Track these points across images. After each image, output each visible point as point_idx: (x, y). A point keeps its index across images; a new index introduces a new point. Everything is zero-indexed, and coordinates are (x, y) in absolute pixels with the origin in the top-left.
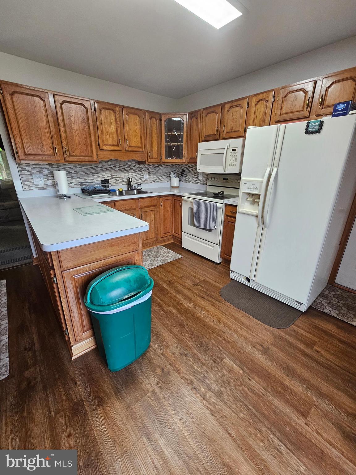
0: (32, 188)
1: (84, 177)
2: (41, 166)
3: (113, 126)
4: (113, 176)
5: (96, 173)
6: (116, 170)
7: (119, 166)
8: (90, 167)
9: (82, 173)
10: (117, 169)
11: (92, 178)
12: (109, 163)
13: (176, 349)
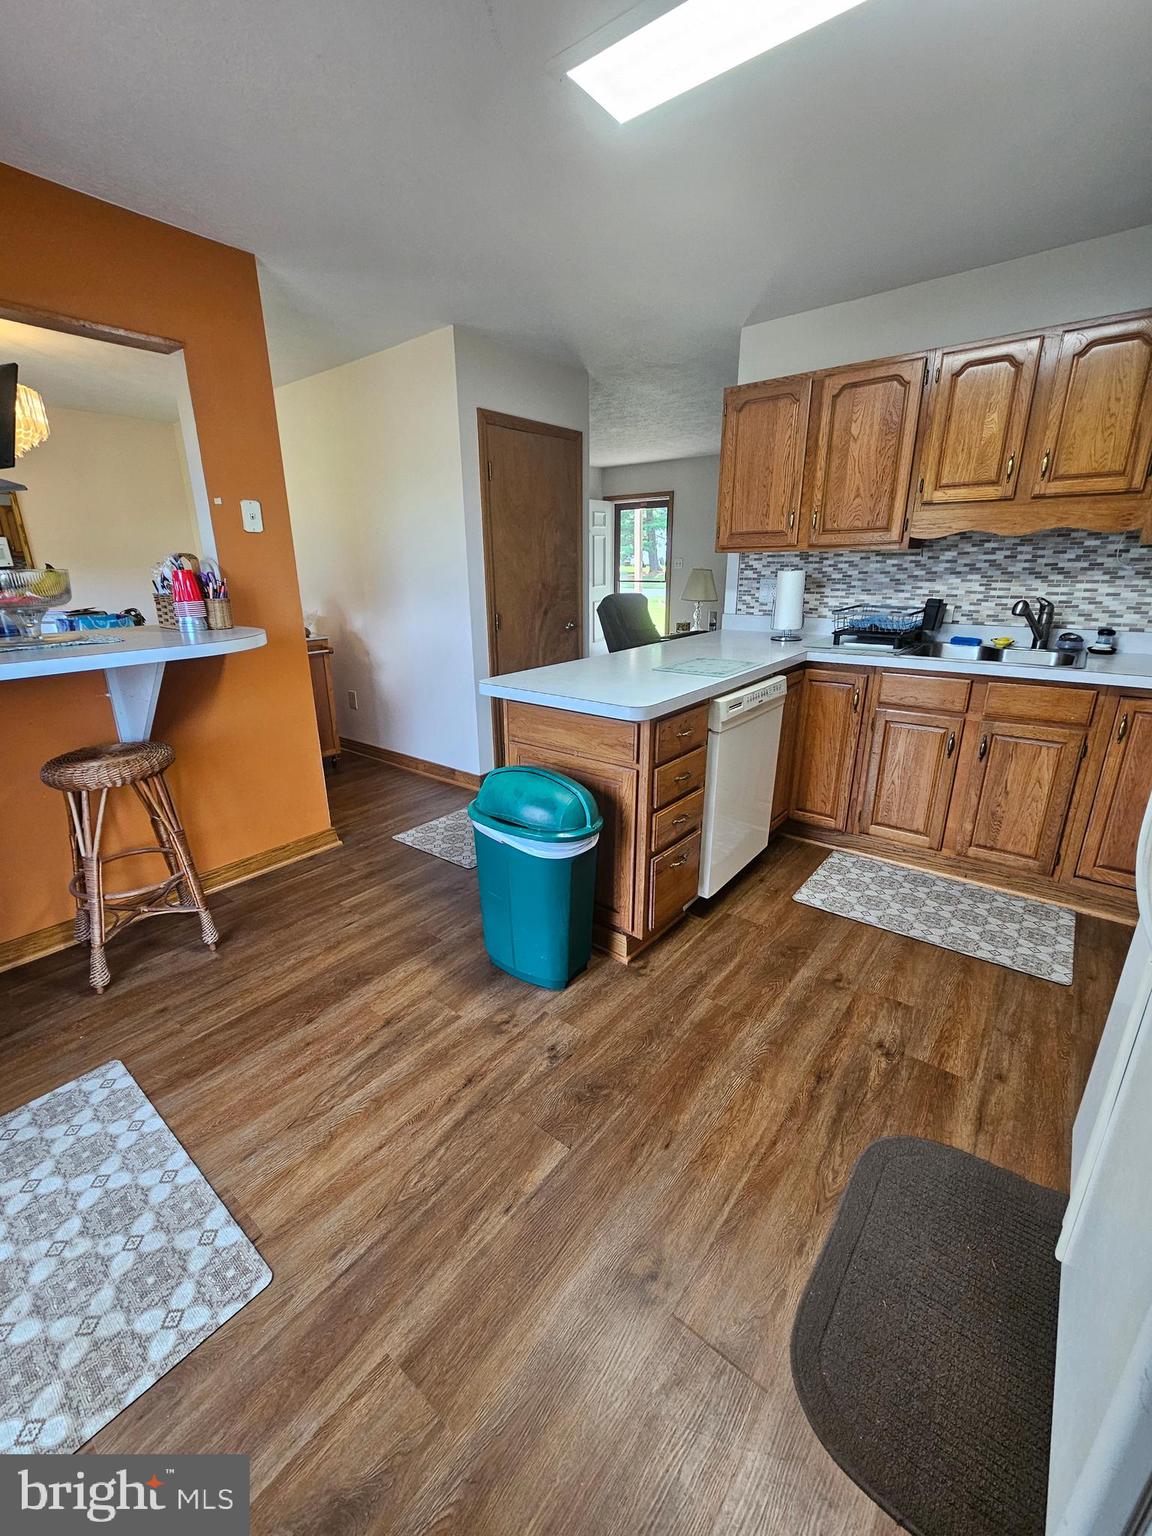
0: (751, 610)
1: (885, 591)
2: (781, 560)
3: (995, 416)
4: (993, 593)
5: (927, 580)
6: (1010, 569)
7: (1029, 557)
8: (911, 562)
9: (885, 579)
10: (1018, 567)
11: (908, 595)
12: (987, 545)
13: (565, 1035)
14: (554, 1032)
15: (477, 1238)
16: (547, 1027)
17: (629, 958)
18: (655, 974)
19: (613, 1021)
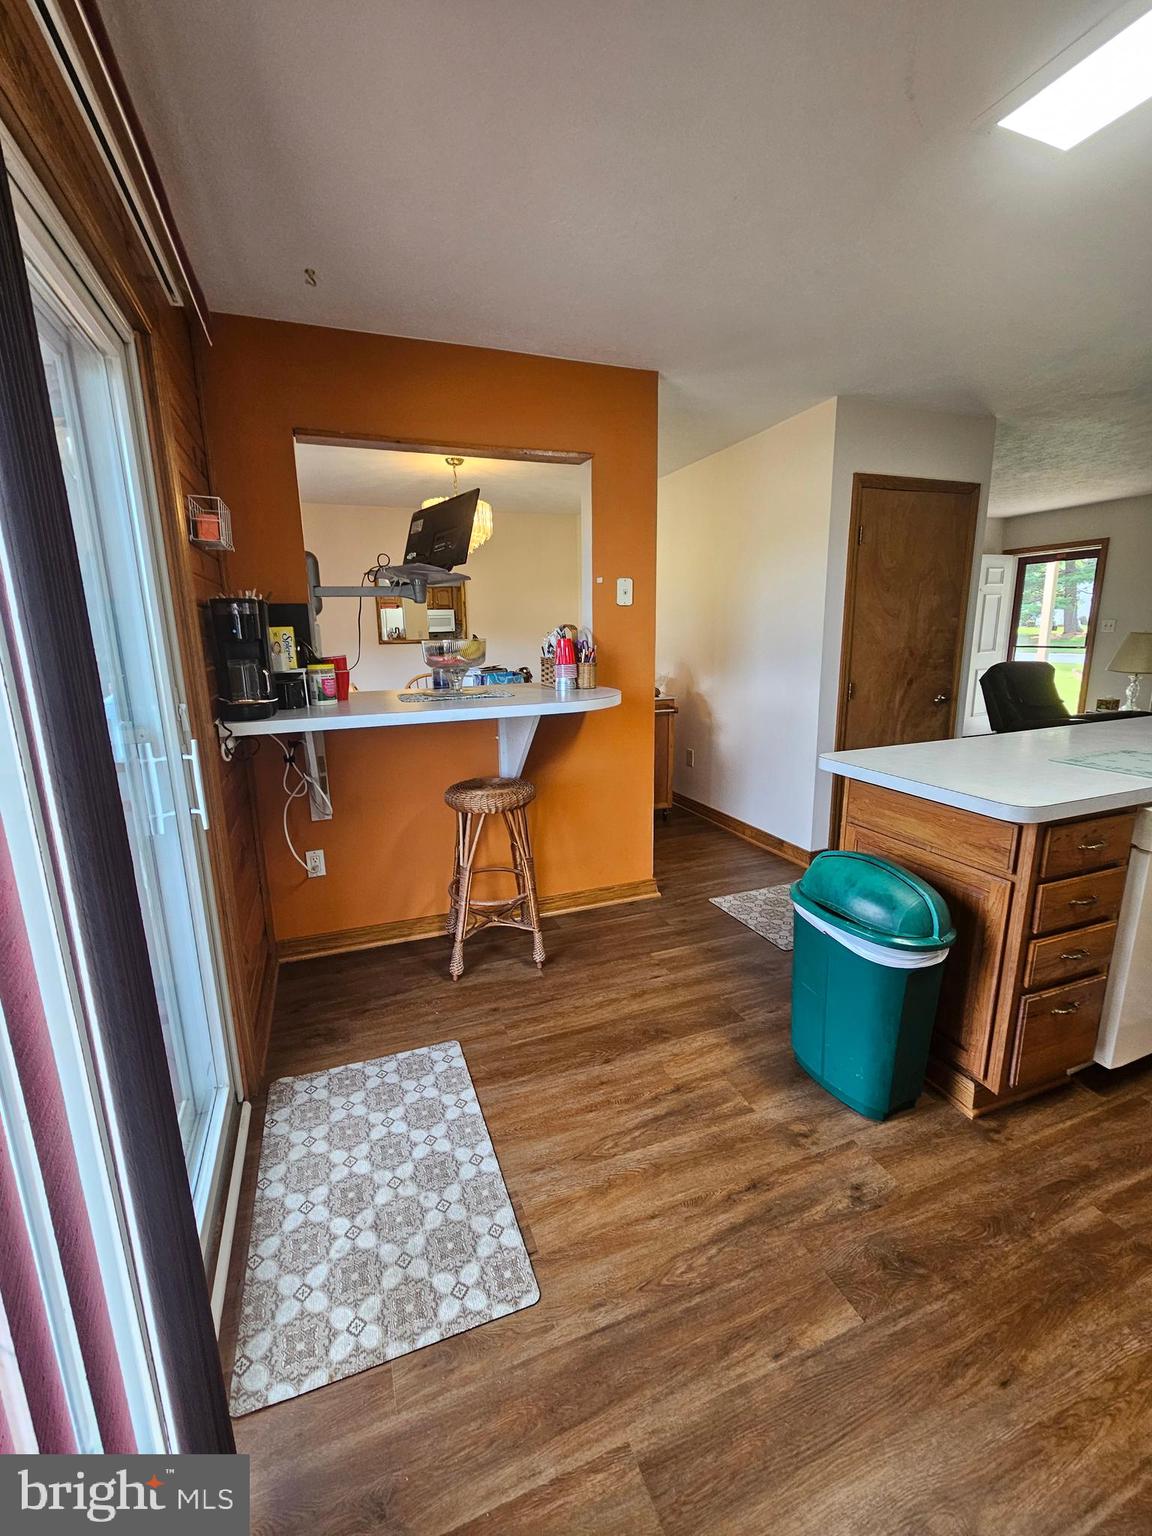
13: (878, 1179)
14: (860, 1169)
15: (739, 1370)
16: (853, 1160)
17: (976, 1112)
18: (1014, 1146)
19: (944, 1186)
